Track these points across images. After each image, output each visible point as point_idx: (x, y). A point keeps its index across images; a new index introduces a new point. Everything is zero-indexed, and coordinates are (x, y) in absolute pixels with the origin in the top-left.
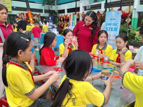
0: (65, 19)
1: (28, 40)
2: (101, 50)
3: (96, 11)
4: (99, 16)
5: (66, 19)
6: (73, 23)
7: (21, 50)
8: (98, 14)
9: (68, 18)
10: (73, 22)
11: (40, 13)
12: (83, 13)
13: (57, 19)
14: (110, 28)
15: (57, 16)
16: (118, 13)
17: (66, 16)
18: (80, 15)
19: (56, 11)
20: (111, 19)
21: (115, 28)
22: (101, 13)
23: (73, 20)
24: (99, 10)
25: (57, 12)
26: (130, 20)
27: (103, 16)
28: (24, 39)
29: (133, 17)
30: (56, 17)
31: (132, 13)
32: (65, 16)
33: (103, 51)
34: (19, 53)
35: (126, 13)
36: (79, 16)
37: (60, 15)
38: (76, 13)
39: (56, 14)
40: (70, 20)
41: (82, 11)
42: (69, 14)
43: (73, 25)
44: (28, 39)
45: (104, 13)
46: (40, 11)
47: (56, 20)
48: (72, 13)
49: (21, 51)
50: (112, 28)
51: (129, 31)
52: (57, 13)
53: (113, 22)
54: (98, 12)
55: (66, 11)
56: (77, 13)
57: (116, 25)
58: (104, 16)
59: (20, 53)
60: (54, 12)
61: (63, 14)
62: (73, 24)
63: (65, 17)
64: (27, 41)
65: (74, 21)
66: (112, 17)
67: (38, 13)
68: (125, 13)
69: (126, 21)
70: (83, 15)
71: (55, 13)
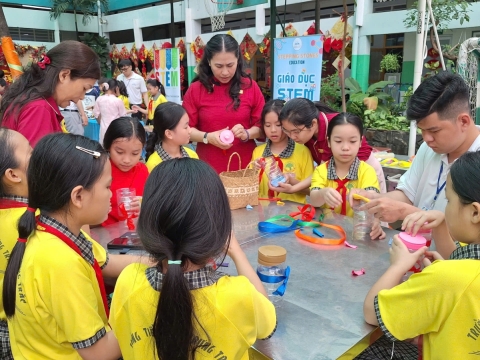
0: (136, 63)
1: (97, 154)
2: (277, 159)
3: (239, 35)
4: (249, 52)
5: (140, 63)
6: (169, 76)
7: (79, 187)
8: (247, 45)
9: (148, 58)
10: (168, 73)
11: (44, 44)
12: (198, 40)
13: (109, 63)
14: (290, 90)
15: (107, 53)
16: (313, 43)
17: (140, 53)
18: (188, 47)
19: (101, 35)
20: (293, 63)
21: (306, 90)
22: (258, 41)
23: (169, 67)
24: (250, 31)
25: (107, 37)
26: (347, 61)
27: (262, 49)
28: (86, 150)
29: (355, 53)
30: (102, 56)
31: (351, 38)
32: (136, 53)
33: (285, 162)
34: (73, 195)
35: (332, 41)
36: (183, 50)
37: (119, 47)
38: (173, 41)
39: (104, 46)
40: (157, 67)
41: (192, 34)
42: (149, 46)
43: (170, 82)
44: (97, 151)
45: (265, 40)
46: (45, 35)
47: (106, 67)
48: (159, 43)
49: (80, 191)
50: (296, 90)
51: (348, 96)
52: (108, 43)
53: (299, 70)
54: (247, 38)
55: (138, 35)
56: (178, 40)
57: (308, 79)
58: (265, 51)
59: (79, 197)
60: (94, 39)
61: (129, 46)
62: (168, 79)
63: (135, 57)
64: (94, 157)
65: (172, 69)
66: (294, 56)
67: (36, 45)
68: (330, 39)
69: (335, 64)
70: (197, 49)
71: (98, 43)
